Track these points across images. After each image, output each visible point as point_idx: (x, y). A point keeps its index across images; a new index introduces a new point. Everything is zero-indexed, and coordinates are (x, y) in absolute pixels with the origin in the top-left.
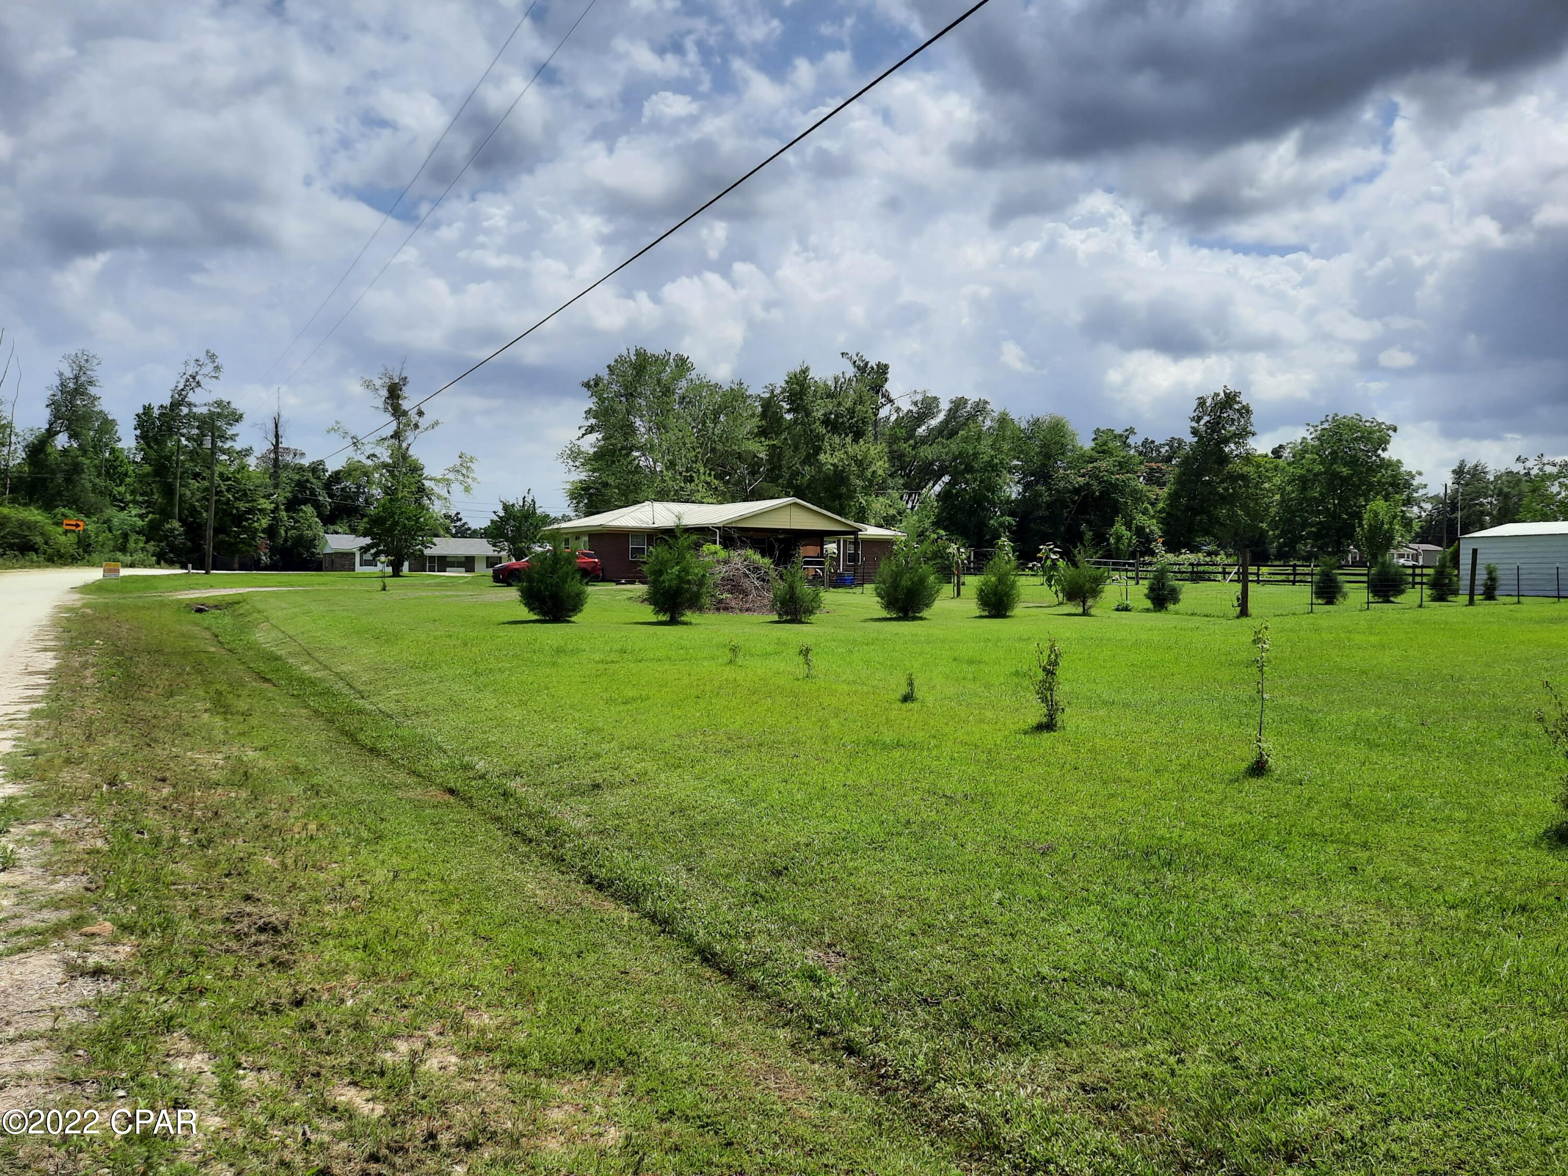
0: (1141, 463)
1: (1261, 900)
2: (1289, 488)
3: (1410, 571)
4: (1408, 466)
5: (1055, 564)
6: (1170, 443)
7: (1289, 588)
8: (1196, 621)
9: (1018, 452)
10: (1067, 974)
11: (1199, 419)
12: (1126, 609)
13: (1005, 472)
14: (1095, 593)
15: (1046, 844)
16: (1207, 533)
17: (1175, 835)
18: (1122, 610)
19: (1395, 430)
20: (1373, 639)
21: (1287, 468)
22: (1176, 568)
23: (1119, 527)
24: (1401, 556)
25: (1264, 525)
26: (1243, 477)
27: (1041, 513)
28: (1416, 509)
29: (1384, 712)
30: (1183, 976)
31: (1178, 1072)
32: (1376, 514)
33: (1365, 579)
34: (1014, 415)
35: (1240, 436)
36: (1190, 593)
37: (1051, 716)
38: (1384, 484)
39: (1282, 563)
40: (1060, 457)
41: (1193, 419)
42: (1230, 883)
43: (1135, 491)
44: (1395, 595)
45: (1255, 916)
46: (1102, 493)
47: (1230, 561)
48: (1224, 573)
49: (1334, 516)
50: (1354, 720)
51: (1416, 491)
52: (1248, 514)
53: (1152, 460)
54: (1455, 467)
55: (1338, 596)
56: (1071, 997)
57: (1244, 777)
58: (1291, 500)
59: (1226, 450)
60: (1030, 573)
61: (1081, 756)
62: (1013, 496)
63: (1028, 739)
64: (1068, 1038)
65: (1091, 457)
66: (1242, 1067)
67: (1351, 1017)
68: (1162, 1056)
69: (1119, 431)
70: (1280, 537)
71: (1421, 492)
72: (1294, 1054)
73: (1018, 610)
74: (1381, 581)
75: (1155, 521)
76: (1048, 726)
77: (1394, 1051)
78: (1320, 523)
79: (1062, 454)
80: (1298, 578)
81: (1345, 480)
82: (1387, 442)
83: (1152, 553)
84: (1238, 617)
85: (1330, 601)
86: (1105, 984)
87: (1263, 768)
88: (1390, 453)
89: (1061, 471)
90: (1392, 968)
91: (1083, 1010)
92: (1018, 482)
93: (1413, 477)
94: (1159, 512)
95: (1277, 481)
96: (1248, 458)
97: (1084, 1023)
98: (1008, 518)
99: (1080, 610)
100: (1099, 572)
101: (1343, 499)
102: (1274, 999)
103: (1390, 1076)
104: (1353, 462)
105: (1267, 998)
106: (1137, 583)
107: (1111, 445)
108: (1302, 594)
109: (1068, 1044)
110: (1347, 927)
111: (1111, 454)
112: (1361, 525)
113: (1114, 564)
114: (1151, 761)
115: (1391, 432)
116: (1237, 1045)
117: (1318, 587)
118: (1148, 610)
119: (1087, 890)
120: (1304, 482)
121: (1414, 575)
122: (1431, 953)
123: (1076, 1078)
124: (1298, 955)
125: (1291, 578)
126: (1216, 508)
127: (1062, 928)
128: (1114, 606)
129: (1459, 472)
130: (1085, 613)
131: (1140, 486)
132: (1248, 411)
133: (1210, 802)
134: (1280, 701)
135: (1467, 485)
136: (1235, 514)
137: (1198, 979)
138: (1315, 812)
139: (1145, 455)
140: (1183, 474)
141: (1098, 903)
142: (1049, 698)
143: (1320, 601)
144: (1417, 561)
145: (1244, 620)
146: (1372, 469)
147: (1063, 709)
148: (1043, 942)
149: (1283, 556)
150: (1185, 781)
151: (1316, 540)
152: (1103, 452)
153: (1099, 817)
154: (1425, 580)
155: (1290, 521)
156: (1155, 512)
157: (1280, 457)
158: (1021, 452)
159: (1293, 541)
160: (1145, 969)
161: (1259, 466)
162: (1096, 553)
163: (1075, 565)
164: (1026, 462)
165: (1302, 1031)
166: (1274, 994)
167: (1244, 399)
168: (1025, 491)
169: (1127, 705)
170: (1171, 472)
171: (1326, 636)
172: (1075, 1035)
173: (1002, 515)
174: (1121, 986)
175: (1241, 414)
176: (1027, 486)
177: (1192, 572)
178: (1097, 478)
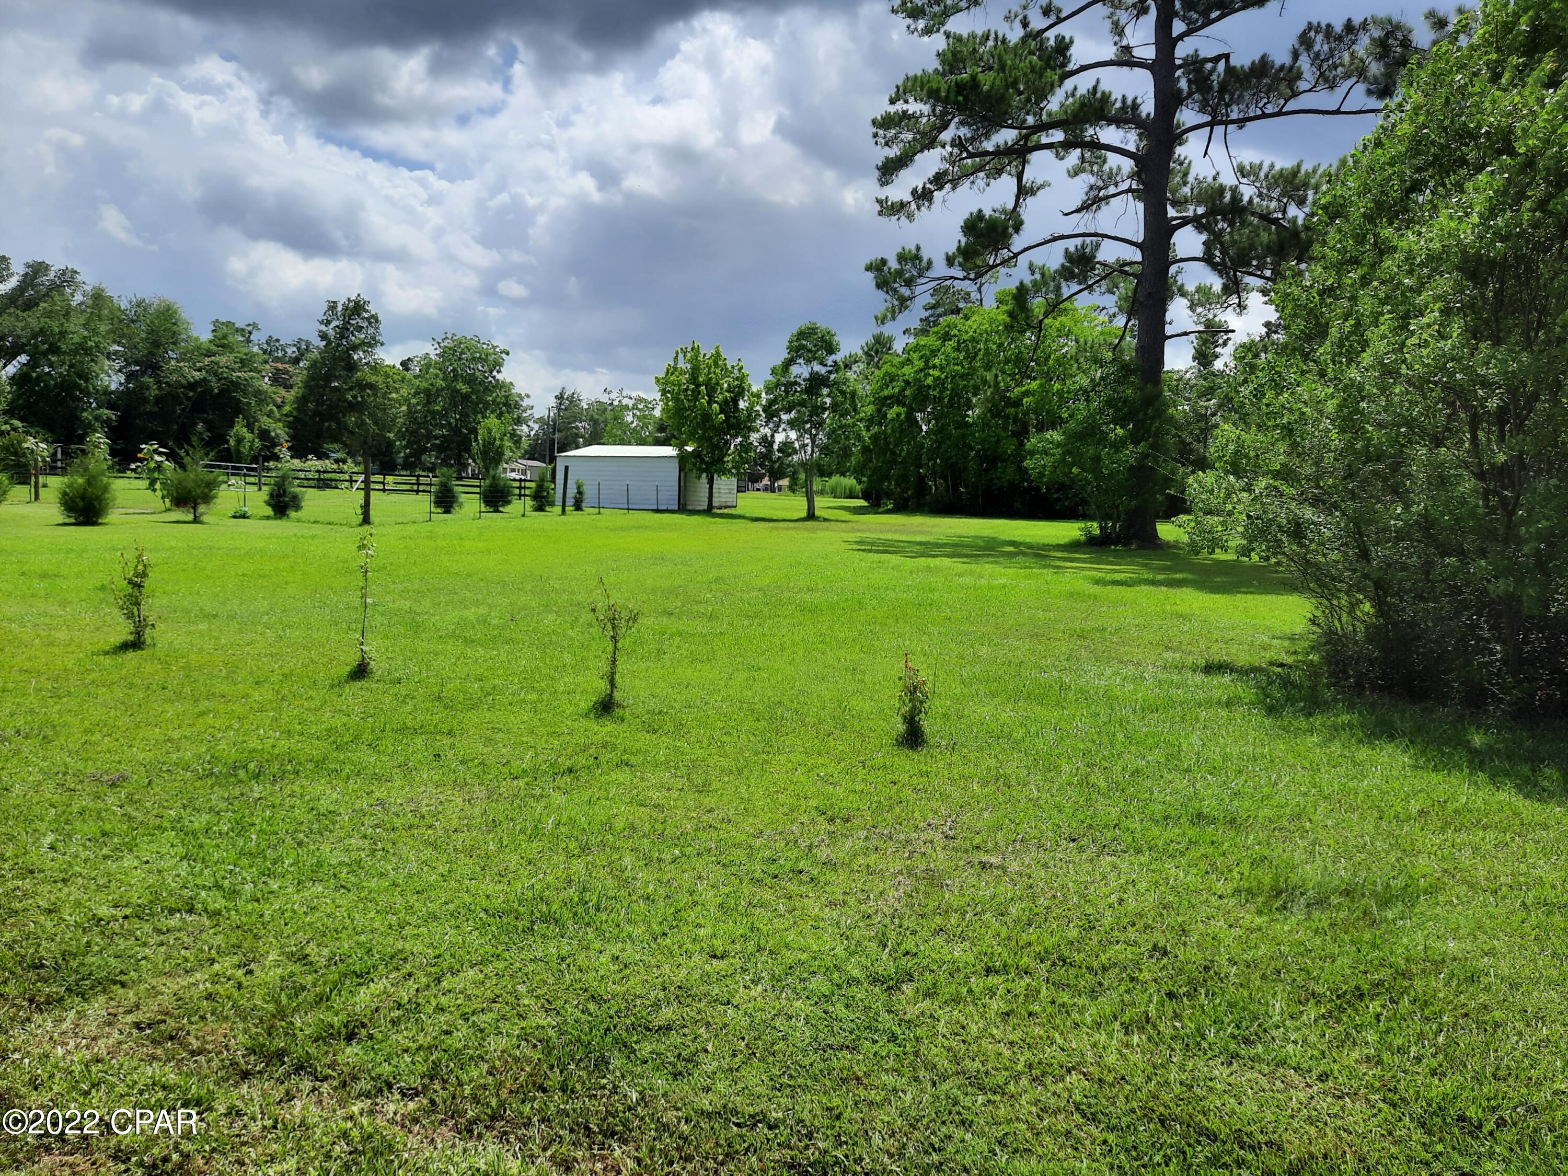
0: (266, 362)
1: (347, 798)
2: (413, 401)
3: (517, 484)
4: (519, 388)
5: (159, 466)
6: (297, 345)
7: (413, 497)
8: (317, 529)
9: (118, 335)
10: (128, 911)
11: (328, 323)
12: (244, 516)
13: (101, 357)
14: (207, 499)
15: (117, 774)
16: (336, 440)
17: (268, 746)
18: (240, 517)
19: (508, 354)
20: (481, 545)
21: (414, 381)
22: (302, 475)
23: (239, 428)
24: (513, 470)
25: (391, 435)
26: (371, 386)
27: (148, 408)
28: (525, 428)
29: (482, 611)
30: (261, 886)
31: (245, 984)
32: (489, 431)
33: (477, 490)
34: (111, 291)
35: (370, 345)
36: (313, 500)
37: (138, 634)
38: (498, 404)
39: (408, 473)
40: (172, 346)
41: (322, 322)
42: (320, 787)
43: (258, 392)
44: (502, 506)
45: (340, 814)
46: (222, 391)
47: (356, 470)
48: (351, 481)
49: (456, 431)
50: (456, 620)
51: (525, 411)
52: (376, 423)
53: (277, 359)
54: (558, 394)
55: (455, 505)
56: (132, 933)
57: (346, 682)
58: (416, 412)
59: (356, 357)
60: (133, 475)
61: (172, 674)
62: (113, 387)
63: (107, 661)
64: (124, 978)
65: (208, 350)
66: (311, 963)
67: (418, 892)
68: (229, 973)
69: (240, 324)
70: (406, 447)
71: (529, 412)
72: (363, 938)
73: (113, 517)
74: (491, 492)
75: (281, 425)
76: (135, 644)
77: (452, 915)
78: (443, 436)
79: (174, 343)
80: (421, 488)
81: (466, 397)
82: (501, 365)
83: (277, 458)
84: (360, 525)
85: (447, 511)
86: (172, 911)
87: (364, 671)
88: (505, 375)
89: (173, 362)
90: (459, 840)
91: (145, 944)
92: (120, 371)
93: (522, 399)
94: (286, 415)
95: (404, 392)
96: (375, 368)
97: (144, 958)
98: (106, 411)
99: (191, 517)
100: (211, 476)
101: (464, 415)
102: (349, 891)
103: (447, 937)
104: (471, 380)
105: (343, 891)
106: (260, 489)
107: (231, 339)
108: (423, 503)
109: (123, 985)
110: (424, 810)
111: (232, 350)
112: (476, 440)
113: (233, 468)
114: (251, 673)
115: (504, 356)
116: (308, 942)
117: (437, 497)
118: (268, 518)
119: (162, 817)
120: (429, 395)
121: (520, 488)
122: (494, 821)
123: (130, 1018)
124: (376, 844)
125: (415, 487)
126: (344, 416)
127: (128, 861)
128: (230, 514)
129: (560, 397)
130: (196, 521)
131: (265, 387)
132: (377, 321)
133: (309, 709)
134: (391, 605)
135: (566, 409)
136: (363, 422)
137: (275, 887)
138: (409, 708)
139: (270, 354)
140: (311, 378)
141: (173, 829)
142: (136, 613)
143: (439, 510)
144: (525, 474)
145: (367, 527)
146: (488, 389)
147: (153, 625)
148: (101, 882)
149: (410, 466)
150: (285, 691)
151: (439, 452)
152: (223, 346)
153: (185, 737)
154: (528, 492)
155: (413, 433)
156: (282, 415)
157: (407, 369)
158: (123, 336)
159: (419, 452)
160: (218, 887)
161: (387, 376)
162: (207, 454)
163: (183, 467)
164: (130, 350)
165: (372, 915)
166: (349, 886)
167: (372, 309)
168: (128, 380)
169: (232, 617)
170: (299, 374)
171: (440, 543)
172: (132, 973)
173: (99, 407)
174: (191, 911)
175: (370, 323)
176: (130, 376)
177: (319, 480)
178: (216, 374)
